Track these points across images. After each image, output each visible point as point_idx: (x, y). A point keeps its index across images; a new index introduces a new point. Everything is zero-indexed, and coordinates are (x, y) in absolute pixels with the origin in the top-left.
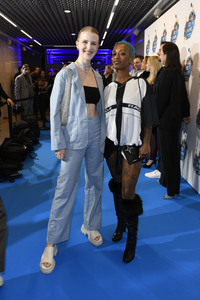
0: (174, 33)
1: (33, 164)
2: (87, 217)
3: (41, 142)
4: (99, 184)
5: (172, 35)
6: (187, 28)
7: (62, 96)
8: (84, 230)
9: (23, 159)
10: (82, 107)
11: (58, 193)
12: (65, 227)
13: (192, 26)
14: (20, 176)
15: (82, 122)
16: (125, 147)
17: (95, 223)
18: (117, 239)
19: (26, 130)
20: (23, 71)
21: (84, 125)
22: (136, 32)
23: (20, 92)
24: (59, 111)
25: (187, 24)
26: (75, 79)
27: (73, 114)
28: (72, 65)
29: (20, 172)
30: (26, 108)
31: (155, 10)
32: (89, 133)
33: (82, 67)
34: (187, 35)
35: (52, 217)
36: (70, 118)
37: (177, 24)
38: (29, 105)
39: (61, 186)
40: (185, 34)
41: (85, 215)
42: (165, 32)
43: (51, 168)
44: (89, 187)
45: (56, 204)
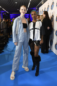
0: (48, 8)
1: (7, 48)
2: (24, 63)
3: (9, 41)
4: (27, 53)
5: (47, 9)
6: (51, 6)
7: (16, 26)
8: (23, 67)
9: (4, 47)
10: (22, 29)
11: (15, 56)
12: (17, 66)
13: (53, 6)
14: (3, 52)
15: (22, 34)
16: (36, 41)
17: (26, 65)
18: (33, 69)
19: (5, 38)
20: (3, 20)
21: (23, 35)
22: (36, 9)
23: (3, 27)
24: (15, 31)
25: (52, 5)
26: (20, 21)
27: (20, 32)
28: (19, 17)
29: (3, 50)
30: (4, 32)
31: (42, 2)
32: (24, 37)
33: (22, 17)
34: (52, 9)
35: (13, 63)
36: (19, 33)
37: (49, 6)
38: (5, 31)
39: (16, 53)
40: (51, 8)
41: (23, 62)
42: (45, 8)
43: (12, 49)
44: (24, 54)
45: (15, 59)
